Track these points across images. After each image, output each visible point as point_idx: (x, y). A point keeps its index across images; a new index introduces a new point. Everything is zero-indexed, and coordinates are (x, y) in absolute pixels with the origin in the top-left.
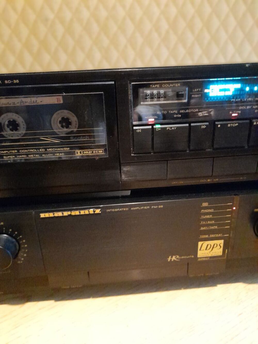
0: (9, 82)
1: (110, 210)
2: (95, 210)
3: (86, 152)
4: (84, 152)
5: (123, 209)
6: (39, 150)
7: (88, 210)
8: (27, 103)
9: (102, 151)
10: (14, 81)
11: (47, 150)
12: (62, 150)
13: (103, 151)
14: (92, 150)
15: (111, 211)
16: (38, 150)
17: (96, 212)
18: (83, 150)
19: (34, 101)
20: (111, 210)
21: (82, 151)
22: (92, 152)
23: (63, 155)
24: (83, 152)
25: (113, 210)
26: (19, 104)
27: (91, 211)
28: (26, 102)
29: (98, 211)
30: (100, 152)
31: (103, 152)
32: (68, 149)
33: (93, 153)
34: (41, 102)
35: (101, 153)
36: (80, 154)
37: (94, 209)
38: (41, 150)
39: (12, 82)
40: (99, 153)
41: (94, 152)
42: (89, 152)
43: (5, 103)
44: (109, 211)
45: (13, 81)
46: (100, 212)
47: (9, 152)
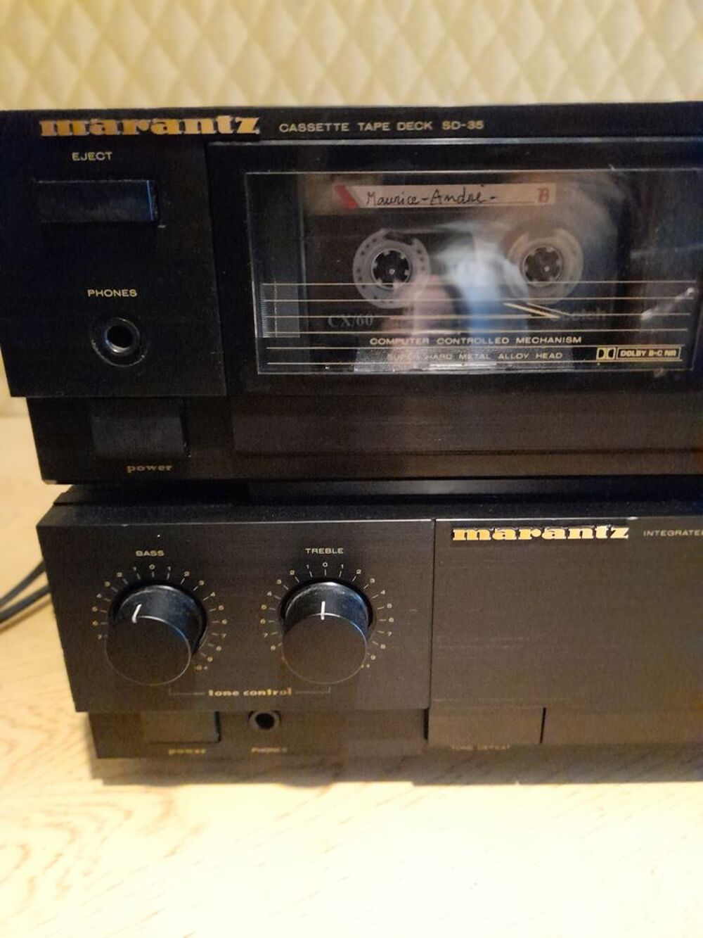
0: (456, 125)
1: (655, 534)
2: (612, 529)
3: (627, 353)
4: (622, 352)
5: (693, 533)
6: (493, 340)
7: (593, 527)
8: (452, 200)
9: (674, 353)
10: (469, 122)
11: (515, 341)
12: (560, 344)
13: (677, 350)
14: (646, 348)
15: (657, 534)
16: (490, 340)
17: (613, 536)
18: (620, 347)
19: (471, 196)
20: (657, 532)
21: (617, 348)
22: (644, 353)
23: (560, 357)
24: (620, 351)
25: (663, 533)
26: (428, 202)
27: (602, 532)
28: (448, 198)
29: (620, 533)
30: (669, 355)
31: (677, 355)
32: (577, 341)
33: (647, 355)
34: (493, 198)
35: (670, 357)
36: (608, 358)
37: (610, 526)
38: (497, 340)
39: (464, 125)
40: (667, 356)
41: (651, 353)
42: (635, 353)
43: (387, 199)
44: (649, 536)
45: (466, 123)
46: (627, 537)
47: (405, 341)
